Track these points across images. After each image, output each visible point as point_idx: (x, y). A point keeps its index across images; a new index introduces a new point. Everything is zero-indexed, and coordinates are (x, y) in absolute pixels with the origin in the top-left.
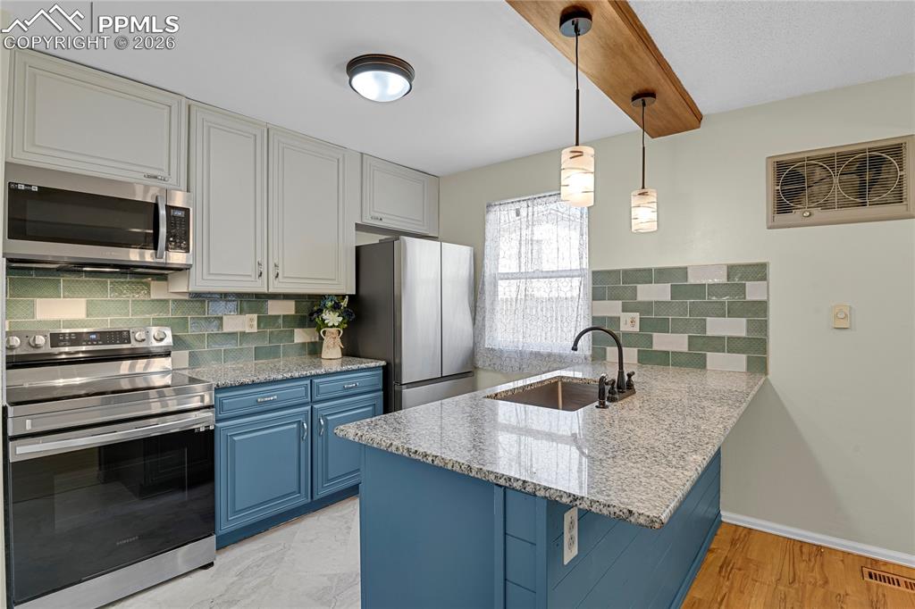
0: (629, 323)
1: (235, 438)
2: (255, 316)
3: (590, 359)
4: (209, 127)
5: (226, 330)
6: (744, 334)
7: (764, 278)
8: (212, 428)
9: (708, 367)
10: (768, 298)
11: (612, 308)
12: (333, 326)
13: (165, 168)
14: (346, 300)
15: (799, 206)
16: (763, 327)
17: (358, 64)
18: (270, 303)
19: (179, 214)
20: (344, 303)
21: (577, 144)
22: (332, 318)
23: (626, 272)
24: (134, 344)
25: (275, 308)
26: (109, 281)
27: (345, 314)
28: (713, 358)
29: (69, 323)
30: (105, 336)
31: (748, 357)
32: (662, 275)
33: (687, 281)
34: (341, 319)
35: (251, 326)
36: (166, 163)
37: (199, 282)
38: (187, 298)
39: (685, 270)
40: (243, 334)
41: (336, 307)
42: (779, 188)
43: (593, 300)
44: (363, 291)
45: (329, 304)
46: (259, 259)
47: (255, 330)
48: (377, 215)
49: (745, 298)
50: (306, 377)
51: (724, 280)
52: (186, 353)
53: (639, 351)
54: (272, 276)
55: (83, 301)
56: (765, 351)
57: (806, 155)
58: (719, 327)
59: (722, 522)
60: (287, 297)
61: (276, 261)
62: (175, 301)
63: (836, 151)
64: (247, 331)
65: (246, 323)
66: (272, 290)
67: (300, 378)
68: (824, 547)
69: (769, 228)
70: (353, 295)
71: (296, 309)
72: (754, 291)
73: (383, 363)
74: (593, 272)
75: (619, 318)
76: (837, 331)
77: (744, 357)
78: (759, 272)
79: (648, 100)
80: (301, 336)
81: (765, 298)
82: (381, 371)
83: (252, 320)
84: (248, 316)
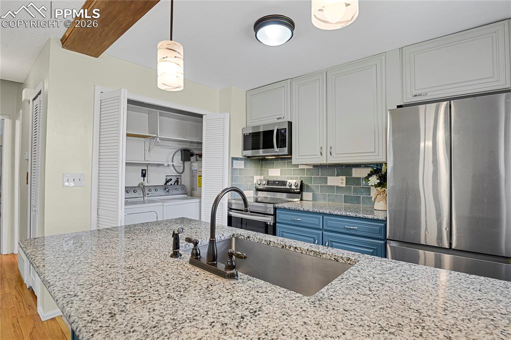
2: (345, 177)
4: (299, 87)
5: (329, 184)
13: (283, 113)
14: (384, 167)
18: (354, 169)
19: (283, 131)
20: (384, 170)
22: (373, 180)
24: (287, 187)
29: (276, 177)
30: (280, 183)
35: (342, 183)
36: (284, 110)
38: (312, 167)
40: (338, 187)
46: (322, 145)
47: (344, 185)
52: (311, 193)
54: (329, 154)
55: (279, 169)
61: (331, 145)
62: (307, 169)
64: (340, 186)
65: (339, 181)
83: (342, 180)
84: (340, 177)
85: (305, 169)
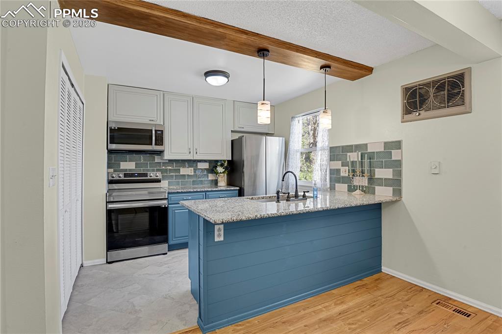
0: (344, 172)
1: (176, 211)
2: (192, 169)
3: (329, 189)
4: (171, 100)
5: (181, 174)
6: (391, 177)
7: (400, 148)
8: (167, 206)
9: (376, 194)
10: (402, 159)
11: (337, 165)
12: (221, 173)
13: (156, 117)
14: (226, 162)
15: (415, 110)
16: (399, 173)
17: (208, 74)
18: (199, 164)
19: (160, 132)
20: (226, 164)
21: (264, 100)
22: (220, 169)
23: (343, 147)
24: (149, 178)
25: (202, 166)
26: (142, 156)
27: (226, 168)
28: (378, 189)
29: (130, 170)
30: (140, 175)
31: (393, 189)
32: (358, 147)
33: (367, 151)
34: (224, 170)
35: (191, 172)
36: (156, 115)
37: (167, 156)
38: (167, 161)
39: (366, 145)
40: (188, 175)
41: (222, 165)
42: (405, 101)
43: (330, 161)
44: (235, 159)
45: (219, 164)
46: (190, 147)
47: (192, 174)
48: (241, 126)
49: (391, 158)
50: (203, 192)
51: (383, 150)
52: (167, 181)
53: (348, 185)
54: (195, 153)
55: (134, 163)
56: (400, 185)
57: (418, 84)
58: (382, 173)
59: (381, 272)
60: (205, 161)
61: (196, 147)
62: (163, 163)
63: (431, 80)
64: (190, 174)
65: (189, 171)
66: (195, 158)
67: (200, 192)
68: (425, 289)
69: (402, 122)
70: (230, 160)
71: (209, 166)
72: (395, 155)
73: (238, 188)
74: (330, 148)
75: (340, 169)
76: (433, 175)
77: (391, 188)
78: (398, 145)
79: (327, 69)
80: (211, 177)
81: (400, 159)
82: (237, 192)
83: (191, 170)
84: (190, 168)
85: (160, 163)
